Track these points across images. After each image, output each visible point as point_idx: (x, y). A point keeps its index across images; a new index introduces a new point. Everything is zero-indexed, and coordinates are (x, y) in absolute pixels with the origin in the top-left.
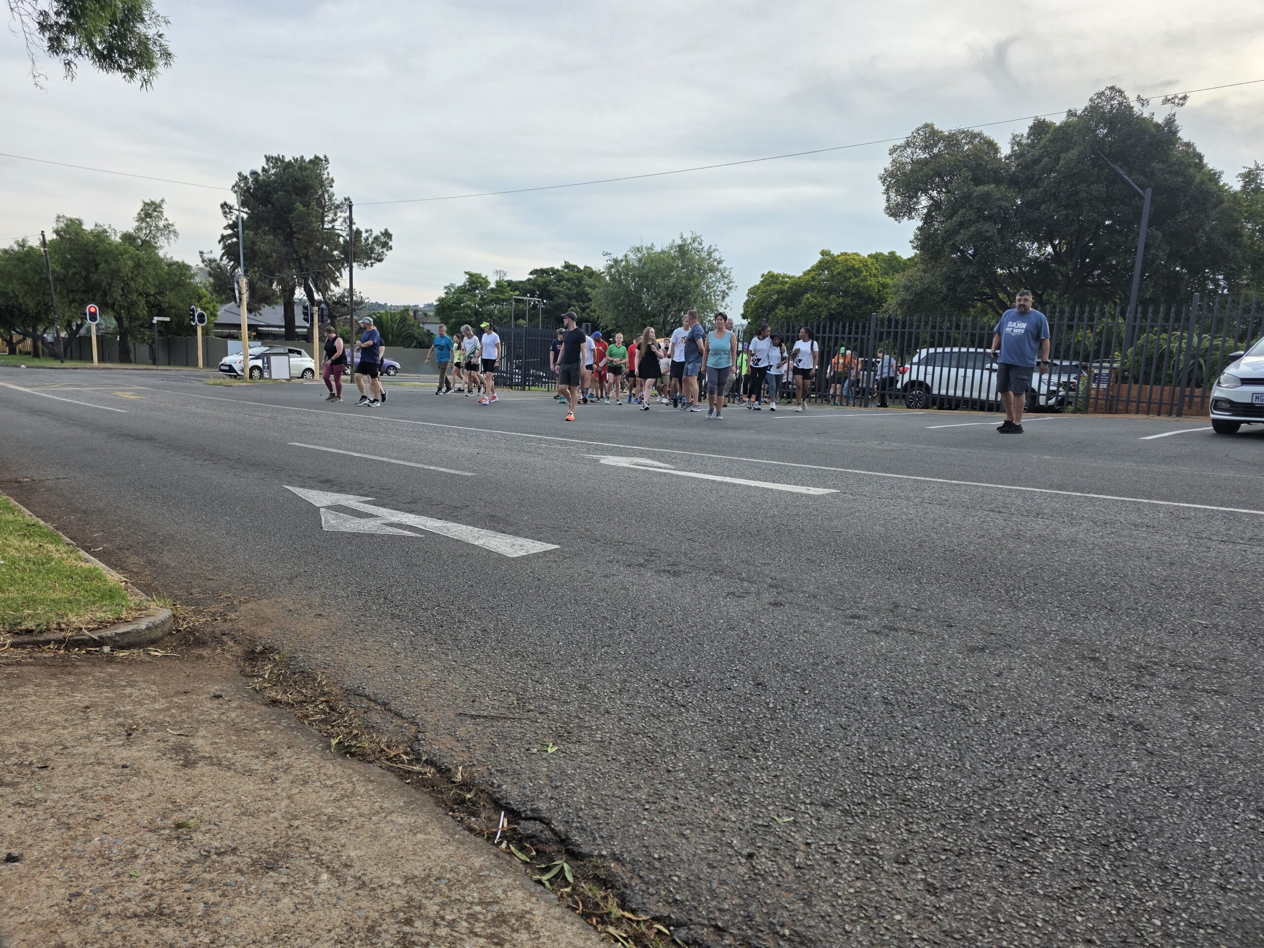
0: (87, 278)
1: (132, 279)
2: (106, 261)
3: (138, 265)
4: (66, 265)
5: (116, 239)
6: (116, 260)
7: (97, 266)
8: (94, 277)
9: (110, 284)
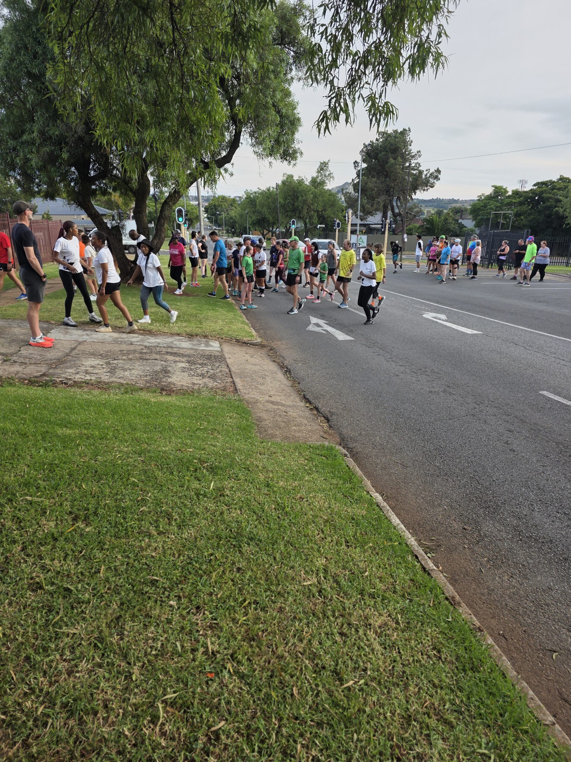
0: (293, 205)
1: (312, 204)
2: (302, 196)
3: (315, 197)
4: (285, 199)
5: (307, 183)
6: (305, 195)
7: (298, 198)
8: (296, 204)
9: (302, 207)
